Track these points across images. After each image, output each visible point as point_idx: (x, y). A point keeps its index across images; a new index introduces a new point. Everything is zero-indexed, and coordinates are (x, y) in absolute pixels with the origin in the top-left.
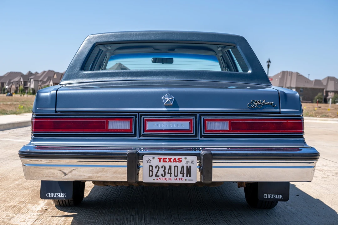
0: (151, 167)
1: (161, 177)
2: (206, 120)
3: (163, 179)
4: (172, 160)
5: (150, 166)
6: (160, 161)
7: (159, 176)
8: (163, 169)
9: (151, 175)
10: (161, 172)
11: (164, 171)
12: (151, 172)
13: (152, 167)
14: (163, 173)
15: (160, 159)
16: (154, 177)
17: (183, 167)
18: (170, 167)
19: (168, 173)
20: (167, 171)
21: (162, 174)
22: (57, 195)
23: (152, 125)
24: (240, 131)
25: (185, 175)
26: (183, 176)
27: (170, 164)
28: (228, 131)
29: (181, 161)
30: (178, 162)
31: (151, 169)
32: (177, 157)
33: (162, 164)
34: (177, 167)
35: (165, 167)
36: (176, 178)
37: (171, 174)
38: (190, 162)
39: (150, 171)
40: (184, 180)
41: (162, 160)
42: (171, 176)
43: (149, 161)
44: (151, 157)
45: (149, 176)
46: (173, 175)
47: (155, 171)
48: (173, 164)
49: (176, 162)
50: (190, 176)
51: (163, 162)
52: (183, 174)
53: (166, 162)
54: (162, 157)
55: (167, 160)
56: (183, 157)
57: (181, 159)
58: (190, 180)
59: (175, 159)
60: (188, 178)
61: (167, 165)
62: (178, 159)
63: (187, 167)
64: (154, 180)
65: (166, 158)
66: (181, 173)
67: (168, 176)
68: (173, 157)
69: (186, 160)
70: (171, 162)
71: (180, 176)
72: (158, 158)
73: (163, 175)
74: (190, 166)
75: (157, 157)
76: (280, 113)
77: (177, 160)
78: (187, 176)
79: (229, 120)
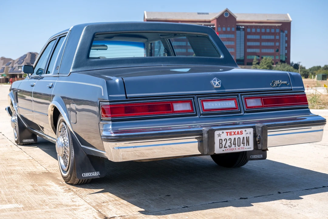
0: (221, 140)
1: (228, 148)
2: (245, 98)
3: (230, 149)
4: (236, 133)
5: (220, 140)
6: (227, 135)
7: (227, 147)
8: (230, 141)
9: (221, 147)
10: (228, 143)
11: (230, 143)
12: (221, 145)
13: (222, 140)
14: (230, 144)
15: (227, 133)
16: (223, 148)
17: (244, 138)
18: (235, 139)
19: (234, 144)
20: (232, 142)
21: (229, 146)
22: (91, 174)
23: (208, 105)
24: (270, 106)
25: (245, 144)
26: (244, 146)
27: (235, 136)
28: (262, 106)
29: (242, 133)
30: (240, 134)
31: (221, 142)
32: (239, 130)
33: (229, 137)
34: (240, 138)
35: (231, 139)
36: (239, 147)
37: (235, 144)
38: (249, 133)
39: (220, 143)
40: (245, 148)
41: (229, 134)
42: (235, 146)
43: (219, 135)
44: (220, 132)
45: (220, 148)
46: (237, 145)
47: (224, 143)
48: (237, 137)
49: (239, 134)
50: (249, 145)
51: (230, 135)
52: (244, 143)
53: (232, 135)
54: (229, 131)
55: (233, 133)
56: (243, 130)
57: (242, 131)
58: (249, 148)
59: (238, 132)
60: (248, 147)
61: (233, 137)
62: (240, 132)
63: (247, 137)
64: (223, 150)
65: (232, 132)
66: (242, 143)
67: (233, 146)
68: (236, 130)
69: (246, 133)
70: (235, 135)
71: (242, 145)
72: (226, 132)
73: (230, 146)
74: (249, 137)
75: (225, 131)
76: (292, 90)
77: (240, 133)
78: (247, 145)
79: (261, 98)
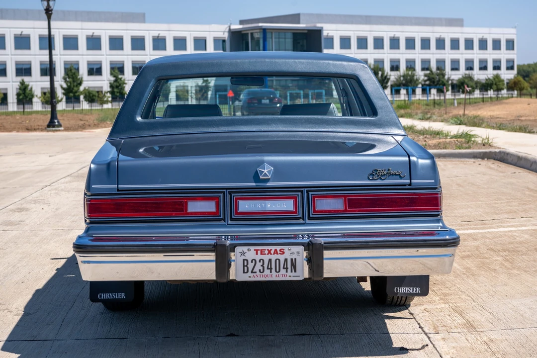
0: (245, 262)
1: (258, 273)
2: (314, 197)
3: (261, 276)
4: (272, 252)
5: (244, 260)
6: (257, 254)
7: (256, 272)
8: (261, 263)
9: (246, 271)
10: (259, 266)
11: (263, 266)
12: (246, 268)
13: (247, 261)
14: (261, 268)
15: (257, 251)
16: (250, 274)
17: (286, 260)
18: (270, 260)
19: (268, 268)
20: (266, 266)
21: (260, 270)
22: (112, 296)
23: (244, 206)
24: (359, 211)
25: (289, 270)
26: (287, 272)
27: (270, 256)
28: (343, 211)
29: (284, 253)
30: (280, 254)
31: (246, 264)
32: (278, 248)
33: (259, 257)
34: (279, 260)
35: (263, 260)
36: (277, 274)
37: (271, 269)
38: (296, 253)
39: (244, 266)
40: (288, 276)
41: (259, 252)
42: (271, 272)
43: (243, 253)
44: (245, 249)
45: (244, 272)
46: (273, 270)
47: (251, 266)
48: (274, 257)
49: (277, 254)
50: (295, 271)
51: (261, 254)
52: (287, 268)
53: (265, 254)
54: (260, 249)
55: (267, 252)
56: (286, 248)
57: (284, 250)
58: (295, 276)
59: (276, 250)
60: (293, 274)
61: (266, 258)
62: (280, 250)
63: (292, 259)
64: (250, 277)
65: (265, 250)
66: (284, 268)
67: (267, 272)
68: (273, 248)
69: (290, 252)
70: (271, 254)
71: (283, 271)
72: (255, 250)
73: (262, 271)
74: (295, 259)
75: (253, 248)
76: (410, 185)
77: (279, 252)
78: (292, 272)
79: (345, 196)
